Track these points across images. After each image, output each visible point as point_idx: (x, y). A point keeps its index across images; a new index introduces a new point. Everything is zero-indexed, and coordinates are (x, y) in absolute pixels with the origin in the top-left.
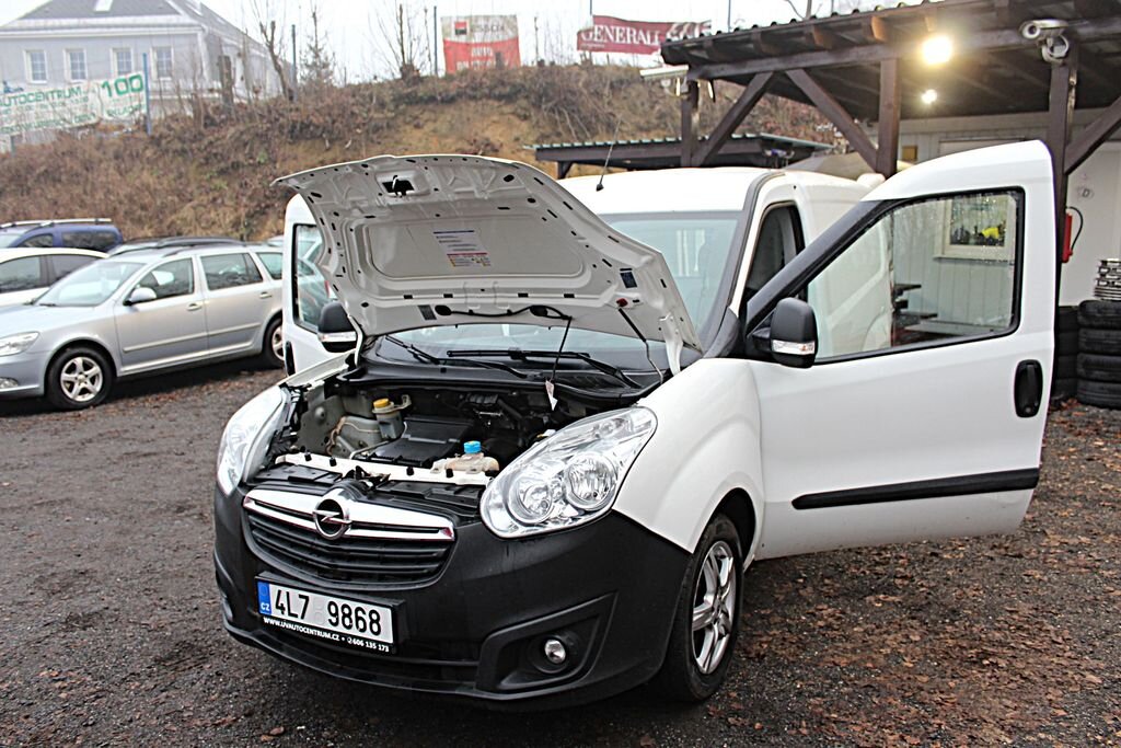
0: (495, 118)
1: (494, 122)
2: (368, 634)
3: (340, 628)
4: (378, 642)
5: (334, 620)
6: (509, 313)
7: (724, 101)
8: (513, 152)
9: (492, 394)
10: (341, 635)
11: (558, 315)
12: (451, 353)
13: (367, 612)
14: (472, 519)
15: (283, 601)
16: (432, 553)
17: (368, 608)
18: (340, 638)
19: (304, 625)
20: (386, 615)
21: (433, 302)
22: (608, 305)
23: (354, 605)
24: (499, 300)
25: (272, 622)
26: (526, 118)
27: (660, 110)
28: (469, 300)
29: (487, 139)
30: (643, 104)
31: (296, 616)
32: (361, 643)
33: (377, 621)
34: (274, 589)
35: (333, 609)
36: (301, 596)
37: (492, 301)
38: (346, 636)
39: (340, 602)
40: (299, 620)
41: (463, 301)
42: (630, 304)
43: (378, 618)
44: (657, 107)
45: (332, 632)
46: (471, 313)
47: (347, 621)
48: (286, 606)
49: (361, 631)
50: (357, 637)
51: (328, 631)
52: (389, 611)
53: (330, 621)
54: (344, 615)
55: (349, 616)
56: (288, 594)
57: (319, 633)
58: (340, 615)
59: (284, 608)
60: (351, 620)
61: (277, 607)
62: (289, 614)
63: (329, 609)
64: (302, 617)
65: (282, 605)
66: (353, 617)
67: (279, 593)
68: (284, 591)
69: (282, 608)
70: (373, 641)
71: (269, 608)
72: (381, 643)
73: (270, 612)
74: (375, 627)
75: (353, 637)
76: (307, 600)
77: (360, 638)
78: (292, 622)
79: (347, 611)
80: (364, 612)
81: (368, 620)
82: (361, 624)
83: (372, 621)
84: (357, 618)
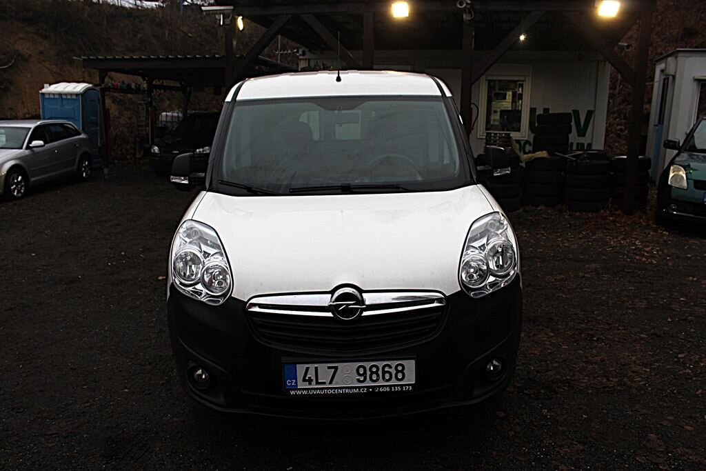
0: (22, 36)
1: (21, 38)
2: (394, 381)
3: (368, 383)
4: (402, 386)
5: (362, 379)
7: (182, 34)
8: (39, 62)
10: (368, 387)
13: (394, 367)
15: (311, 374)
17: (394, 364)
18: (359, 390)
19: (332, 388)
20: (410, 366)
23: (380, 364)
25: (299, 392)
26: (46, 37)
27: (141, 38)
29: (18, 51)
30: (128, 33)
31: (324, 383)
32: (388, 389)
33: (402, 371)
34: (301, 369)
35: (361, 371)
36: (329, 368)
38: (373, 387)
39: (368, 365)
40: (327, 385)
43: (403, 368)
44: (139, 36)
45: (359, 388)
47: (374, 377)
48: (313, 378)
49: (388, 381)
50: (383, 386)
51: (356, 388)
52: (413, 362)
53: (358, 380)
54: (372, 373)
55: (376, 373)
56: (316, 368)
57: (347, 391)
58: (368, 373)
59: (312, 380)
60: (378, 375)
61: (304, 380)
62: (317, 383)
63: (358, 371)
64: (331, 383)
65: (310, 378)
66: (380, 373)
67: (308, 369)
68: (312, 367)
69: (310, 381)
70: (398, 385)
71: (296, 383)
72: (405, 385)
73: (297, 385)
74: (400, 376)
75: (380, 386)
76: (336, 368)
77: (386, 386)
78: (320, 389)
79: (374, 369)
80: (390, 367)
81: (393, 372)
82: (387, 376)
83: (398, 372)
84: (384, 373)
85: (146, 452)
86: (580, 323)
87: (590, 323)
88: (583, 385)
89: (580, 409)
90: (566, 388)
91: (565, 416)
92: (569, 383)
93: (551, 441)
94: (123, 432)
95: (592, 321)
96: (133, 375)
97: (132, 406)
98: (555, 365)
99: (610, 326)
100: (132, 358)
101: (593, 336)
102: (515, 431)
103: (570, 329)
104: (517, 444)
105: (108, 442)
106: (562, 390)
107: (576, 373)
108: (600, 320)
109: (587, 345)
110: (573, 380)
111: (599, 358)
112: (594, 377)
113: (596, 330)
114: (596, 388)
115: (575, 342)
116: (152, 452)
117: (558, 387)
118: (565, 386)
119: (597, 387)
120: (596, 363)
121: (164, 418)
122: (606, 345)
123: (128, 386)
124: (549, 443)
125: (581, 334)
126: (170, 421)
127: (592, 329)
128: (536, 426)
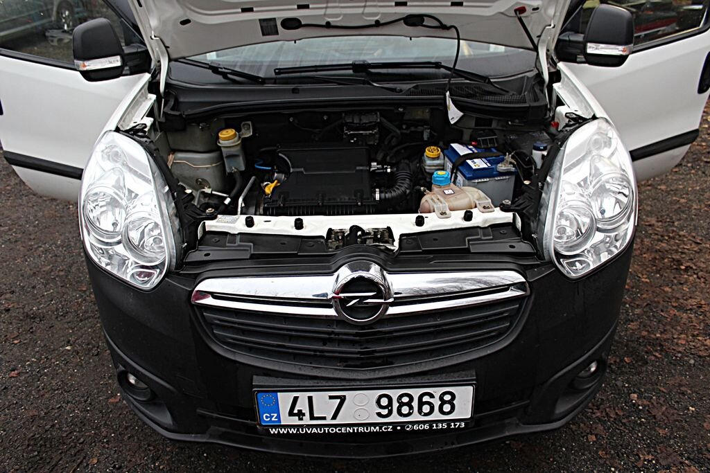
2: (437, 415)
3: (395, 418)
4: (449, 422)
5: (385, 412)
6: (378, 24)
9: (375, 111)
10: (394, 424)
11: (436, 24)
12: (279, 71)
13: (437, 396)
14: (538, 266)
15: (302, 405)
16: (502, 313)
17: (438, 392)
18: (381, 428)
19: (336, 426)
20: (465, 394)
21: (280, 14)
22: (502, 13)
23: (415, 393)
24: (367, 10)
25: (283, 431)
28: (329, 11)
31: (324, 418)
32: (427, 427)
33: (451, 402)
34: (285, 399)
35: (384, 402)
36: (331, 397)
37: (360, 11)
38: (402, 424)
39: (395, 394)
40: (329, 421)
41: (322, 12)
42: (529, 10)
43: (453, 396)
45: (381, 425)
46: (328, 25)
47: (405, 409)
48: (306, 411)
49: (426, 415)
50: (419, 423)
51: (375, 425)
52: (471, 388)
53: (379, 415)
54: (401, 405)
55: (409, 404)
56: (310, 399)
57: (361, 429)
58: (395, 405)
59: (304, 415)
60: (411, 408)
61: (291, 414)
62: (312, 418)
63: (378, 402)
64: (334, 417)
65: (300, 411)
66: (415, 404)
67: (296, 399)
68: (303, 397)
69: (300, 414)
70: (442, 421)
71: (278, 417)
72: (455, 421)
73: (280, 421)
74: (447, 408)
75: (413, 423)
76: (343, 399)
77: (424, 422)
78: (316, 426)
79: (405, 400)
80: (432, 396)
81: (437, 403)
82: (426, 409)
83: (443, 402)
84: (421, 404)
85: (78, 466)
86: (659, 240)
87: (672, 242)
88: (680, 349)
89: (683, 394)
90: (657, 354)
91: (664, 408)
92: (661, 345)
93: (650, 457)
94: (53, 426)
95: (673, 238)
96: (81, 321)
97: (71, 375)
98: (637, 311)
99: (700, 246)
100: (84, 291)
101: (679, 262)
102: (596, 435)
103: (648, 250)
104: (602, 462)
105: (29, 445)
106: (653, 358)
107: (668, 327)
108: (684, 236)
109: (675, 278)
110: (665, 340)
111: (693, 302)
112: (693, 336)
113: (682, 253)
114: (700, 356)
115: (658, 272)
116: (88, 465)
117: (647, 352)
118: (656, 351)
119: (701, 353)
120: (691, 309)
121: (110, 400)
122: (698, 278)
123: (72, 339)
124: (649, 461)
125: (663, 259)
126: (119, 404)
127: (677, 251)
128: (624, 424)
